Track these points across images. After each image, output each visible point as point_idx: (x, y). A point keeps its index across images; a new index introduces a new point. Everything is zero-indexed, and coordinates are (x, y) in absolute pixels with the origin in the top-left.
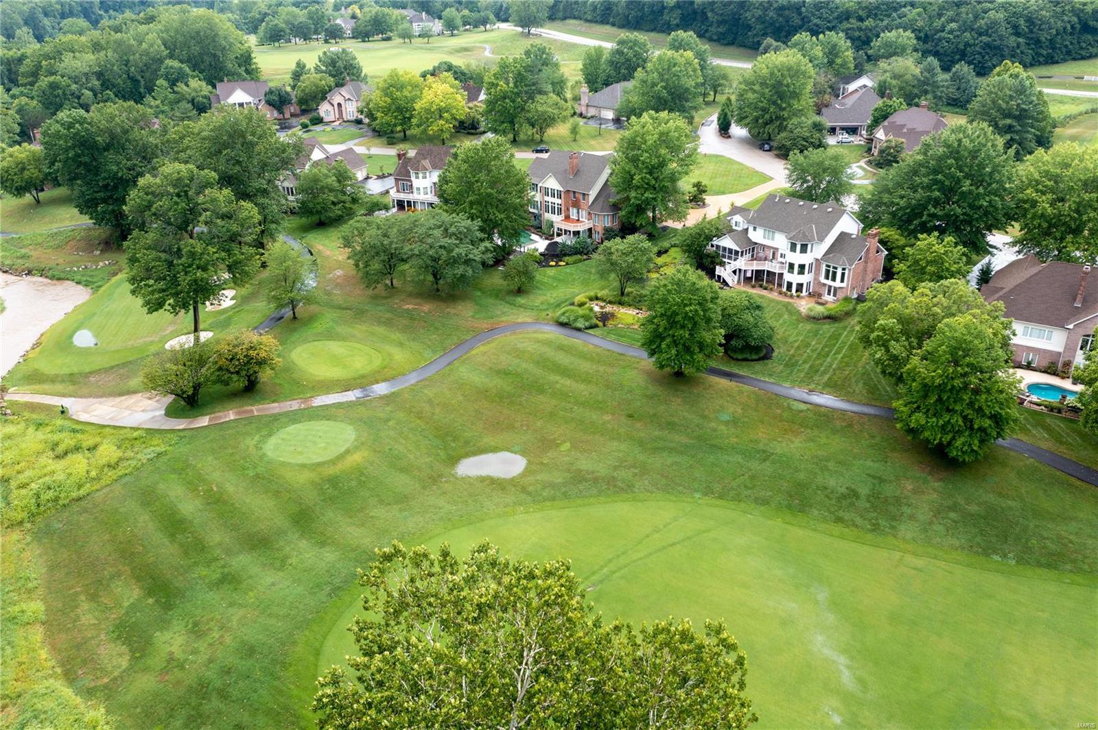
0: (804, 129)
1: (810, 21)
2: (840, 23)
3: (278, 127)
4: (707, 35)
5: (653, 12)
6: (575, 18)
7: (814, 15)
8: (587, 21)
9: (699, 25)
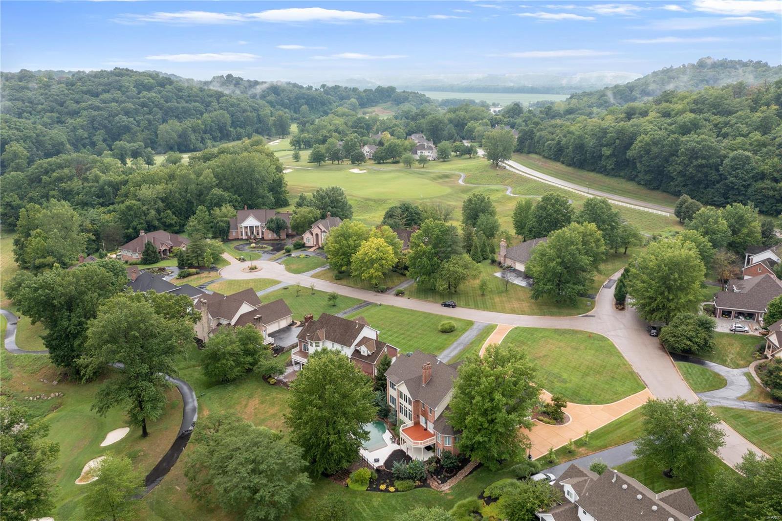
0: (690, 327)
1: (726, 179)
2: (756, 181)
3: (271, 248)
4: (636, 179)
5: (593, 157)
6: (536, 153)
7: (730, 174)
8: (544, 157)
9: (631, 171)
